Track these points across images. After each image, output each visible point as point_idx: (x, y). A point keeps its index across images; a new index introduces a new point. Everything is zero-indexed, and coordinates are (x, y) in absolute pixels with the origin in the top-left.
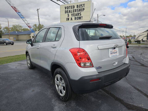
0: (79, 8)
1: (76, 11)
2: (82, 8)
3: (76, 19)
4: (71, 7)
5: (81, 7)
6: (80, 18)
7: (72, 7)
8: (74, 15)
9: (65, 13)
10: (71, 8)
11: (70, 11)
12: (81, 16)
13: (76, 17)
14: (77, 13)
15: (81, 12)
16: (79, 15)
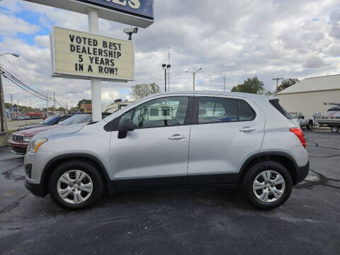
0: (108, 49)
1: (100, 53)
2: (116, 51)
3: (103, 71)
4: (87, 41)
5: (113, 47)
6: (112, 71)
7: (92, 41)
8: (96, 60)
9: (72, 51)
10: (89, 44)
11: (84, 48)
12: (115, 67)
13: (104, 66)
14: (104, 58)
15: (113, 58)
16: (110, 63)
